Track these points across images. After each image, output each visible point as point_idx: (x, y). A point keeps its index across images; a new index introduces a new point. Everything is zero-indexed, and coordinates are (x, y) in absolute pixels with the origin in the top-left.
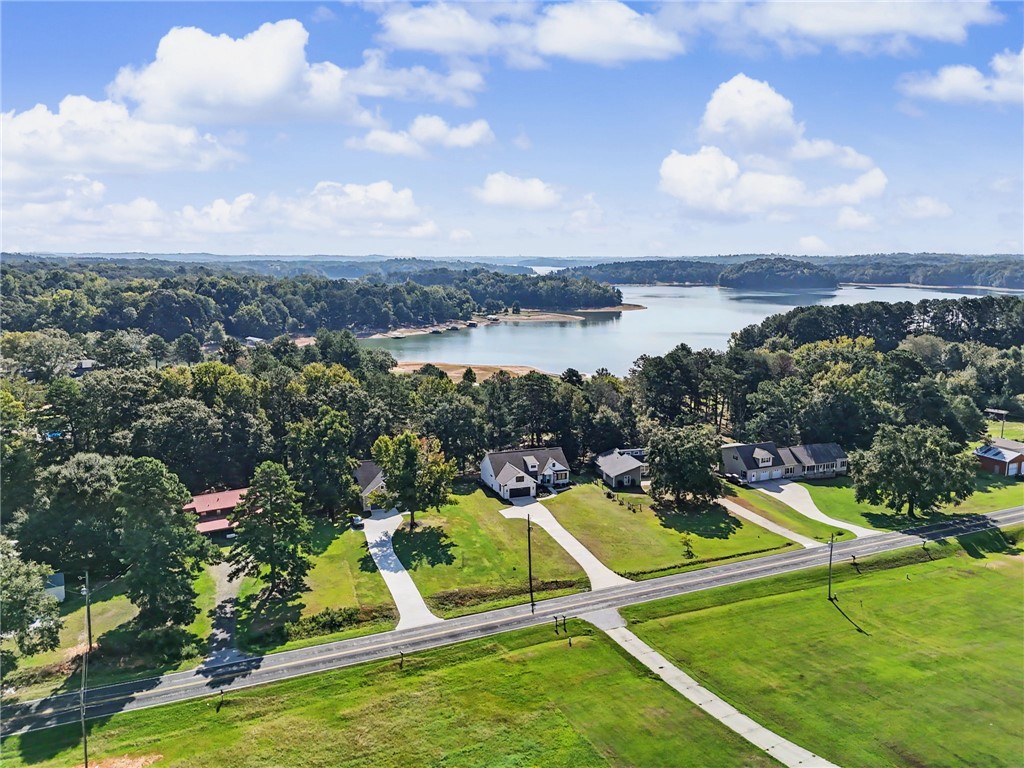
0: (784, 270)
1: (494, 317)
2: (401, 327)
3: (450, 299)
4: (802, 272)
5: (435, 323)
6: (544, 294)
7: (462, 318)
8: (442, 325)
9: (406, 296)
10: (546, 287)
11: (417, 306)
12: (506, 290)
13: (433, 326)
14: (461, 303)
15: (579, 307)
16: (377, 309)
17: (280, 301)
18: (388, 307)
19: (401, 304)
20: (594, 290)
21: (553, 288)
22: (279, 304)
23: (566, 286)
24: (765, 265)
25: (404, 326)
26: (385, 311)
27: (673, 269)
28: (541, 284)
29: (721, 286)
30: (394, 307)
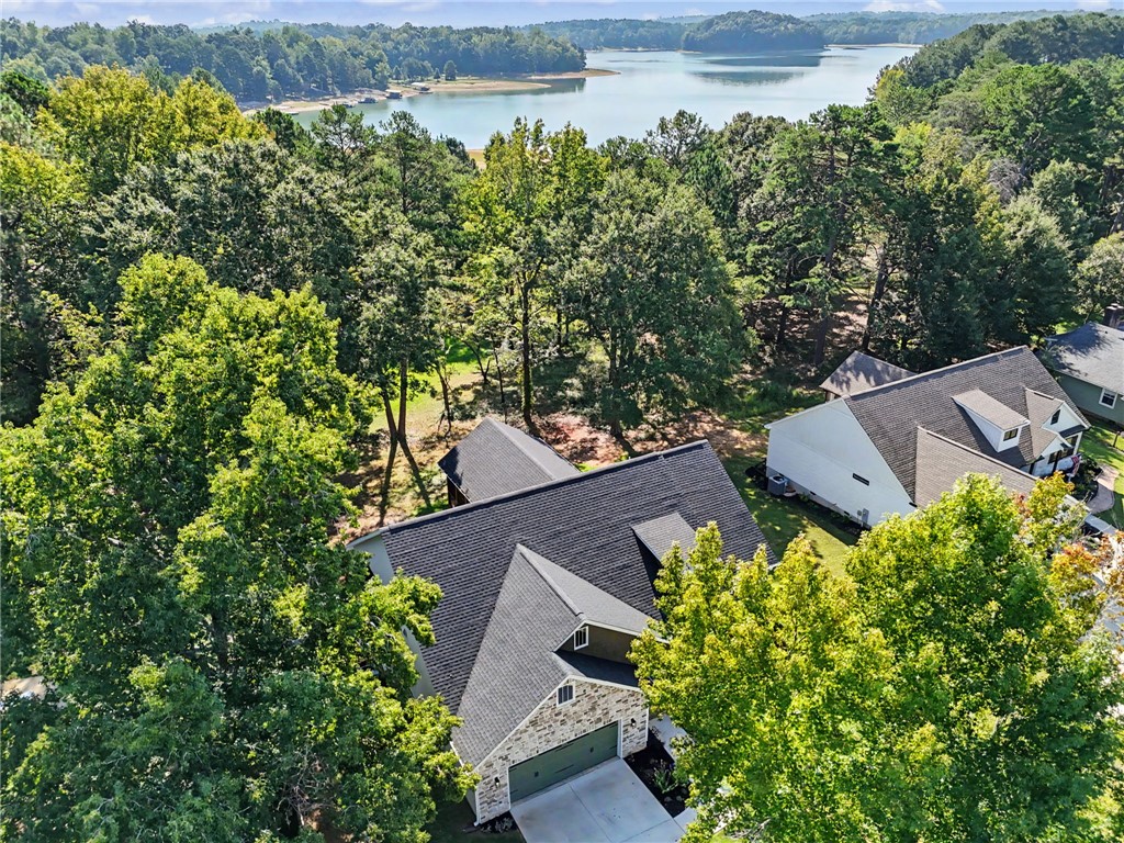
0: (763, 26)
1: (423, 85)
2: (287, 99)
3: (355, 56)
4: (786, 28)
5: (338, 95)
6: (482, 53)
7: (376, 87)
8: (350, 96)
9: (288, 50)
10: (482, 43)
11: (306, 65)
12: (426, 49)
13: (335, 96)
14: (372, 64)
15: (532, 71)
16: (244, 71)
17: (76, 54)
18: (261, 65)
19: (280, 61)
20: (550, 46)
21: (493, 44)
22: (75, 59)
23: (511, 41)
24: (739, 20)
25: (292, 99)
26: (259, 72)
27: (621, 30)
28: (475, 39)
29: (685, 49)
30: (272, 67)
